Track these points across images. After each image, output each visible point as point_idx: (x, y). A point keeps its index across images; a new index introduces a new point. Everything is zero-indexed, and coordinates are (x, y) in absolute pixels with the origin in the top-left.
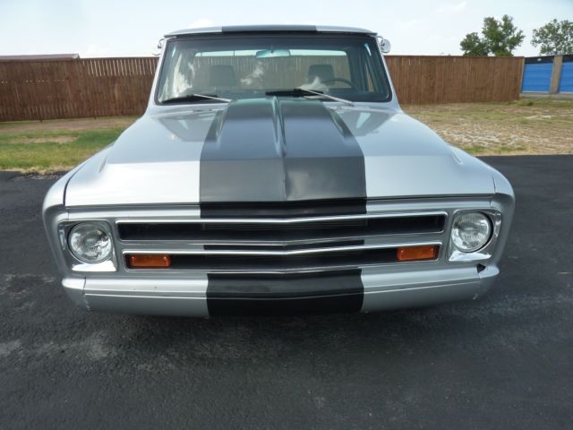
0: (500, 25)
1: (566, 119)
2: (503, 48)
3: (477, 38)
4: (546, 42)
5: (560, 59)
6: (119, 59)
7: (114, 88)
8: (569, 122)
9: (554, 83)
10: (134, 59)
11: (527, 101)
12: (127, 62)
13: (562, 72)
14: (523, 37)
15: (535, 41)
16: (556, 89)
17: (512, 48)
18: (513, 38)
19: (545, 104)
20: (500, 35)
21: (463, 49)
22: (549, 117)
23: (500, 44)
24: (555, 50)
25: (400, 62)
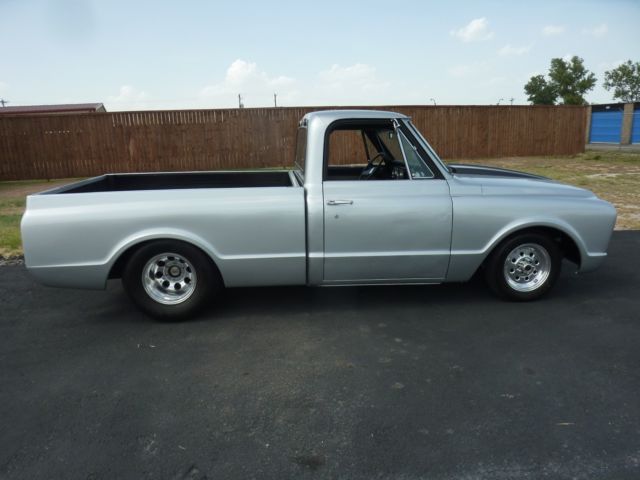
0: (569, 67)
1: (632, 178)
2: (572, 92)
3: (544, 81)
4: (620, 85)
5: (631, 107)
6: (135, 113)
7: (128, 144)
8: (636, 183)
9: (626, 133)
10: (151, 112)
11: (594, 154)
12: (143, 116)
13: (634, 120)
14: (594, 80)
15: (607, 85)
16: (627, 140)
17: (582, 92)
18: (584, 81)
19: (613, 158)
20: (569, 78)
21: (528, 93)
22: (614, 175)
23: (570, 88)
24: (630, 94)
25: (448, 112)
